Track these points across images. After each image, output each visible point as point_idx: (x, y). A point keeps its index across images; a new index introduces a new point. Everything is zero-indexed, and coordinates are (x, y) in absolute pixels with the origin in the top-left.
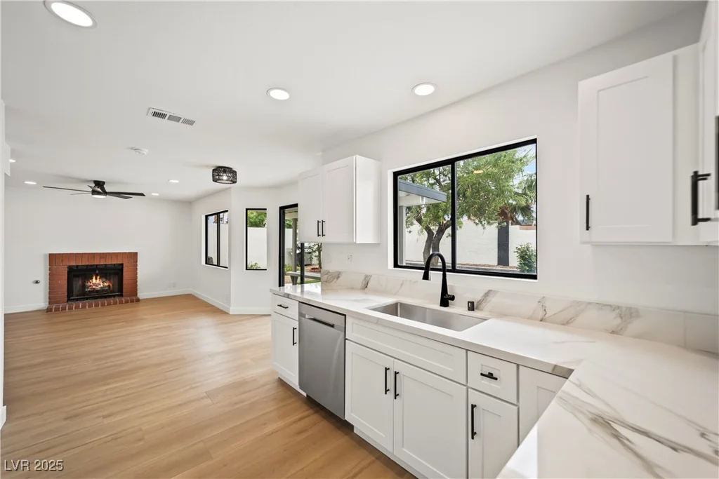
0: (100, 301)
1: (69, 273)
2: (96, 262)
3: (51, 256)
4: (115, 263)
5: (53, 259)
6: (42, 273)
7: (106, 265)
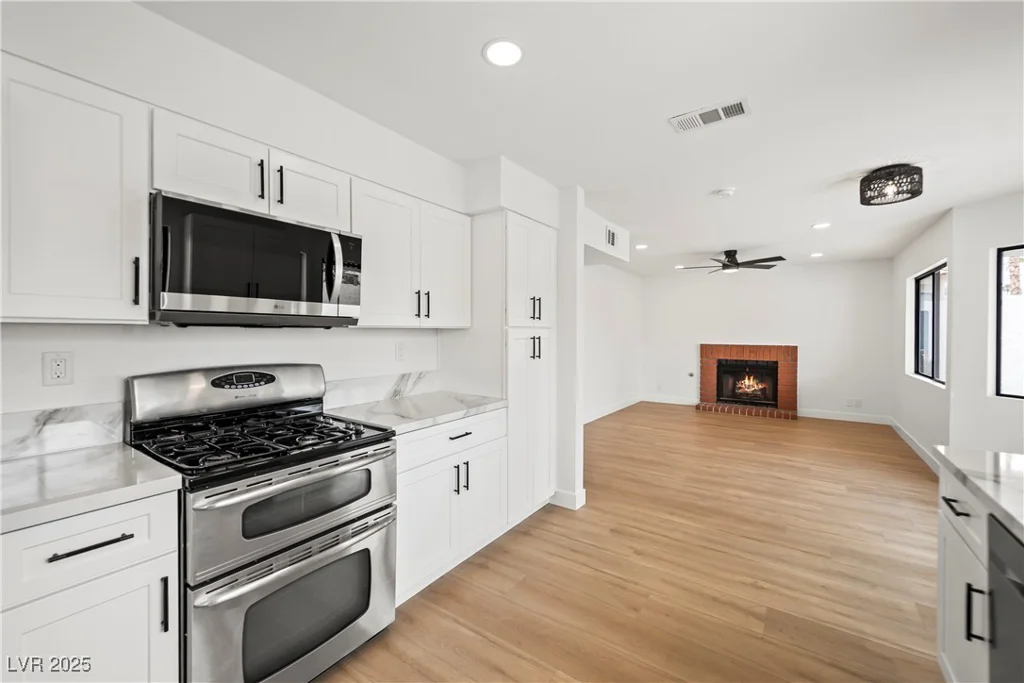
0: (748, 408)
1: (718, 367)
2: (746, 357)
3: (703, 347)
4: (768, 360)
5: (705, 349)
6: (694, 365)
7: (757, 361)
